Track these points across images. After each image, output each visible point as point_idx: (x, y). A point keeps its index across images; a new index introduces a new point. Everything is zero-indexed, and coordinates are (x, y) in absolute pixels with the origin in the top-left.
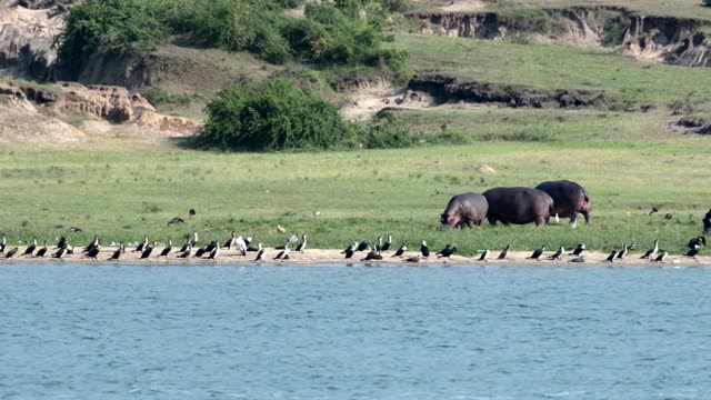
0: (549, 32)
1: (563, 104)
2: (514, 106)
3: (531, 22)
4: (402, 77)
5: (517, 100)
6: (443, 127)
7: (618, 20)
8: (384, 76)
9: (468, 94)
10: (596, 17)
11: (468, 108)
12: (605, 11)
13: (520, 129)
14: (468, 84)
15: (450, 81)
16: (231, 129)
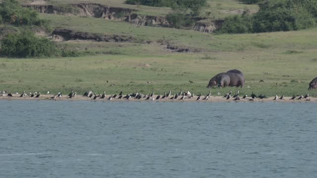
0: (73, 12)
1: (117, 40)
2: (98, 41)
3: (66, 9)
4: (49, 30)
5: (99, 39)
6: (86, 49)
7: (98, 9)
8: (42, 29)
9: (79, 36)
10: (89, 7)
11: (81, 42)
12: (92, 5)
13: (109, 50)
14: (79, 33)
15: (70, 31)
16: (12, 49)
